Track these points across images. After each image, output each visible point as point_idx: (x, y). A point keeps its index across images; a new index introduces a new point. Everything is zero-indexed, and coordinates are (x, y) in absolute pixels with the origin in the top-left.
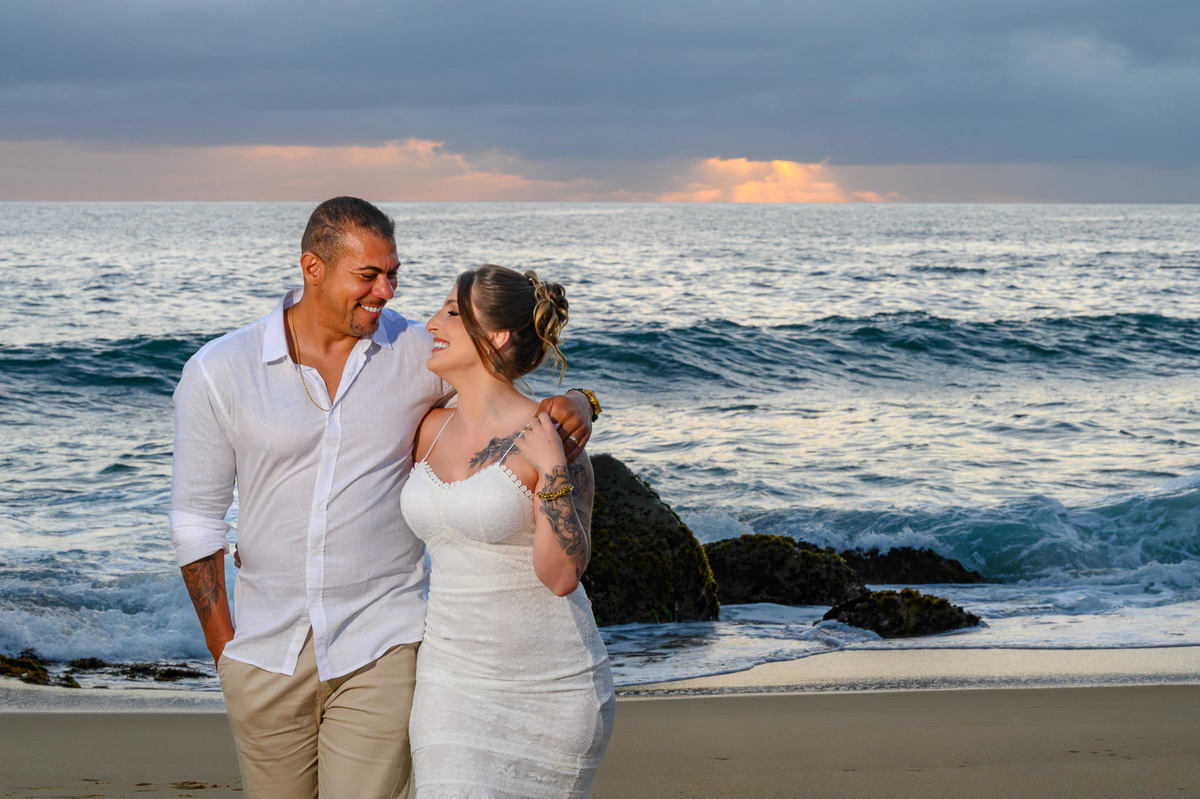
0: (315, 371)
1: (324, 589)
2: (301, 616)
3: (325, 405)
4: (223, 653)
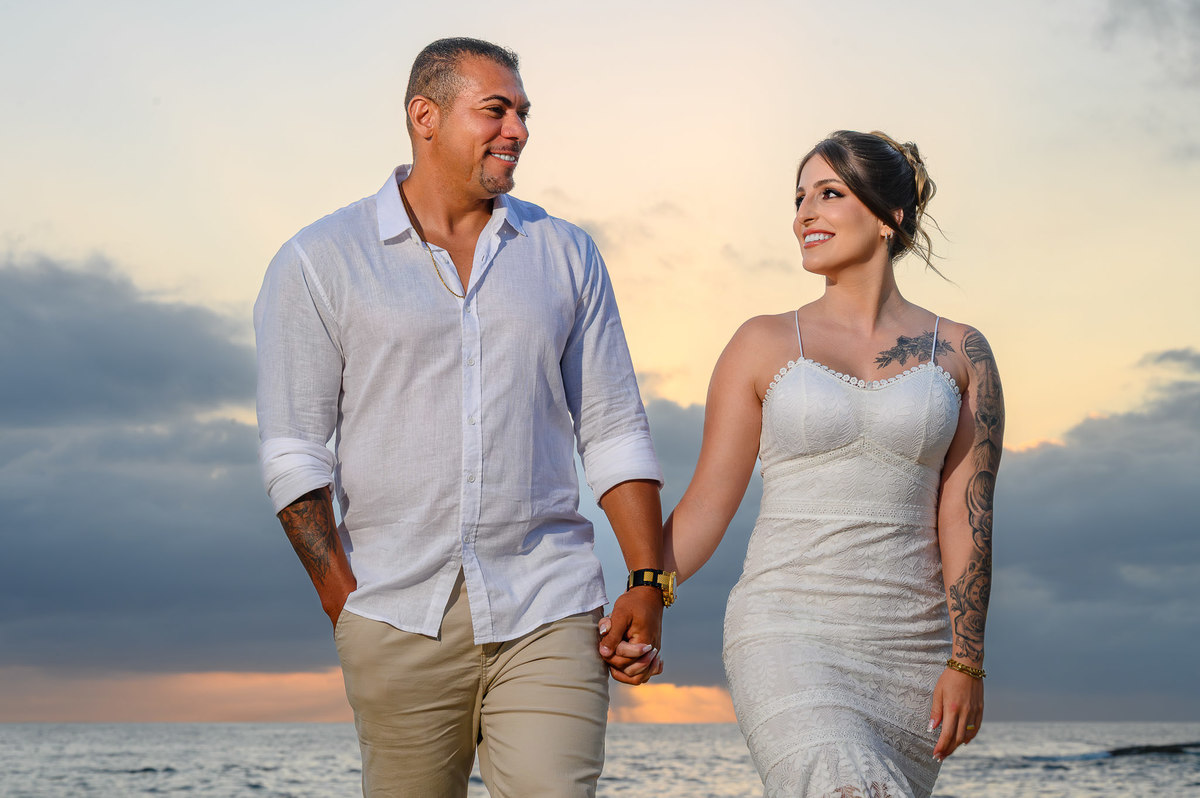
0: (445, 253)
1: (478, 526)
2: (448, 560)
3: (458, 290)
4: (347, 607)
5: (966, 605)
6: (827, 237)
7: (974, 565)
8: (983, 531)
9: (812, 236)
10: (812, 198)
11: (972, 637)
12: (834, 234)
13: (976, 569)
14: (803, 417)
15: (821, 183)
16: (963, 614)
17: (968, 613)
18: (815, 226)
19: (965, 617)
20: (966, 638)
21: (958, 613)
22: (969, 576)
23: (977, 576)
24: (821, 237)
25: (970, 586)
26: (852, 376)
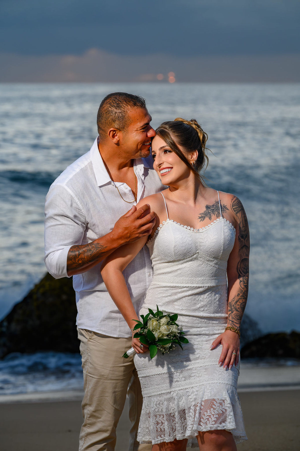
5: (234, 309)
6: (169, 170)
7: (239, 294)
8: (244, 281)
9: (163, 170)
10: (159, 154)
11: (235, 321)
12: (172, 168)
13: (240, 296)
14: (173, 246)
15: (161, 148)
16: (232, 312)
17: (234, 312)
18: (163, 166)
19: (233, 313)
20: (232, 321)
21: (230, 312)
22: (237, 298)
23: (240, 299)
24: (167, 170)
25: (237, 302)
26: (191, 227)
